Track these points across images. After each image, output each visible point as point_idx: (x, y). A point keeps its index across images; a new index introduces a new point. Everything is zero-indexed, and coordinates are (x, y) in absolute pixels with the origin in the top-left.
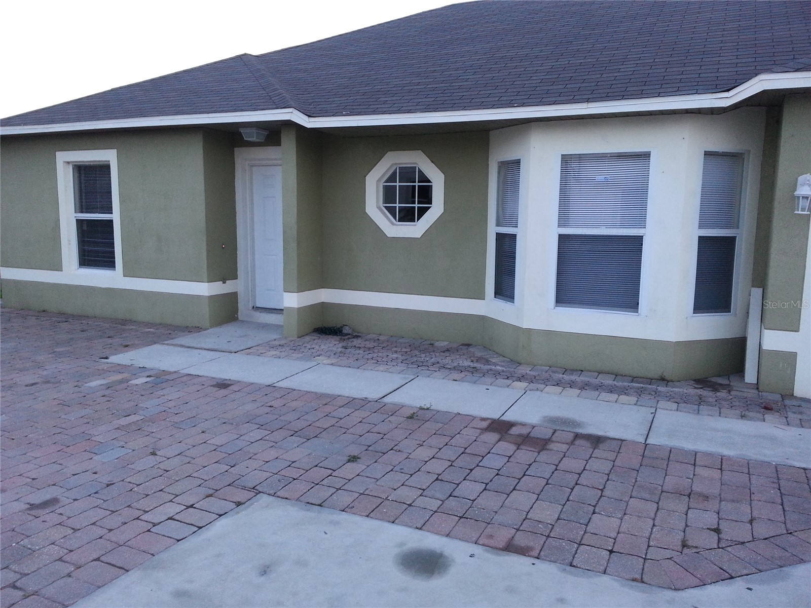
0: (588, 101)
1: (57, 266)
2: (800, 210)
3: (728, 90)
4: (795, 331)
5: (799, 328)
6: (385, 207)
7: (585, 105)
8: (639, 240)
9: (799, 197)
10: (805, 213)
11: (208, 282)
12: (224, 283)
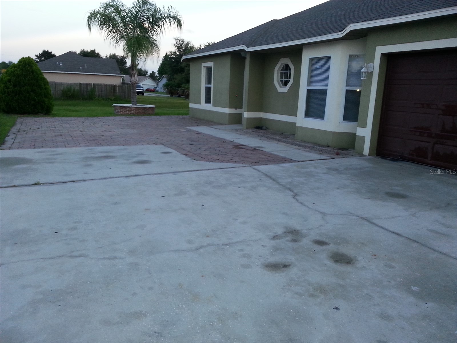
0: (309, 38)
1: (199, 103)
2: (363, 77)
3: (342, 31)
4: (365, 128)
5: (366, 127)
6: (280, 80)
7: (307, 39)
8: (325, 91)
9: (363, 73)
10: (365, 79)
11: (229, 108)
12: (236, 109)
